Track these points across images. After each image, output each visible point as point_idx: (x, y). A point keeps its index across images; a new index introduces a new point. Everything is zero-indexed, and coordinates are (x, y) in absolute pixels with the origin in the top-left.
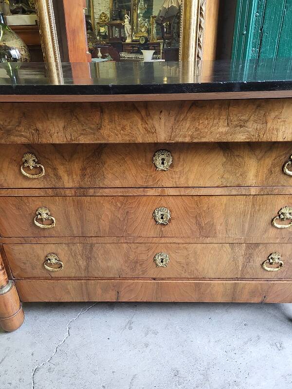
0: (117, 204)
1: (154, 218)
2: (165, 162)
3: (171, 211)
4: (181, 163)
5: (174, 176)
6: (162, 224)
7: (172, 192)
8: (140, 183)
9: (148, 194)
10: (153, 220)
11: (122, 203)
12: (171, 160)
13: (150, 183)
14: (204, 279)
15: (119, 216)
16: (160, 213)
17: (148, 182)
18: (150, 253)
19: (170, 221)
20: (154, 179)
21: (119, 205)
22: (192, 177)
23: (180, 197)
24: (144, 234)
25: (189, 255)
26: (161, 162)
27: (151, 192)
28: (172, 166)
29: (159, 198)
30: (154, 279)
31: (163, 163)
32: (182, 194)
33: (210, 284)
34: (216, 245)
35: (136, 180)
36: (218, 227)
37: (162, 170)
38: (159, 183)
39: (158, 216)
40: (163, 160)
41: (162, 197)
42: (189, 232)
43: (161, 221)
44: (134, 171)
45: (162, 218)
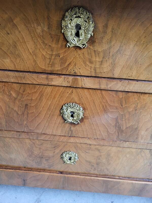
0: (11, 94)
1: (62, 114)
2: (81, 32)
3: (84, 109)
4: (108, 37)
5: (94, 59)
6: (72, 123)
7: (88, 83)
8: (42, 66)
9: (53, 83)
10: (60, 117)
11: (18, 93)
12: (92, 29)
13: (57, 68)
14: (113, 177)
15: (16, 109)
16: (70, 110)
17: (53, 65)
18: (57, 151)
19: (82, 120)
20: (63, 61)
21: (14, 95)
22: (122, 61)
23: (99, 91)
24: (49, 131)
25: (101, 156)
26: (74, 32)
27: (58, 81)
28: (92, 41)
29: (70, 90)
30: (61, 173)
31: (77, 35)
32: (103, 87)
33: (119, 182)
34: (134, 150)
35: (35, 61)
36: (143, 133)
37: (77, 47)
38: (70, 68)
39: (67, 113)
40: (78, 27)
41: (74, 90)
42: (104, 134)
43: (70, 120)
44: (30, 45)
45: (72, 116)
